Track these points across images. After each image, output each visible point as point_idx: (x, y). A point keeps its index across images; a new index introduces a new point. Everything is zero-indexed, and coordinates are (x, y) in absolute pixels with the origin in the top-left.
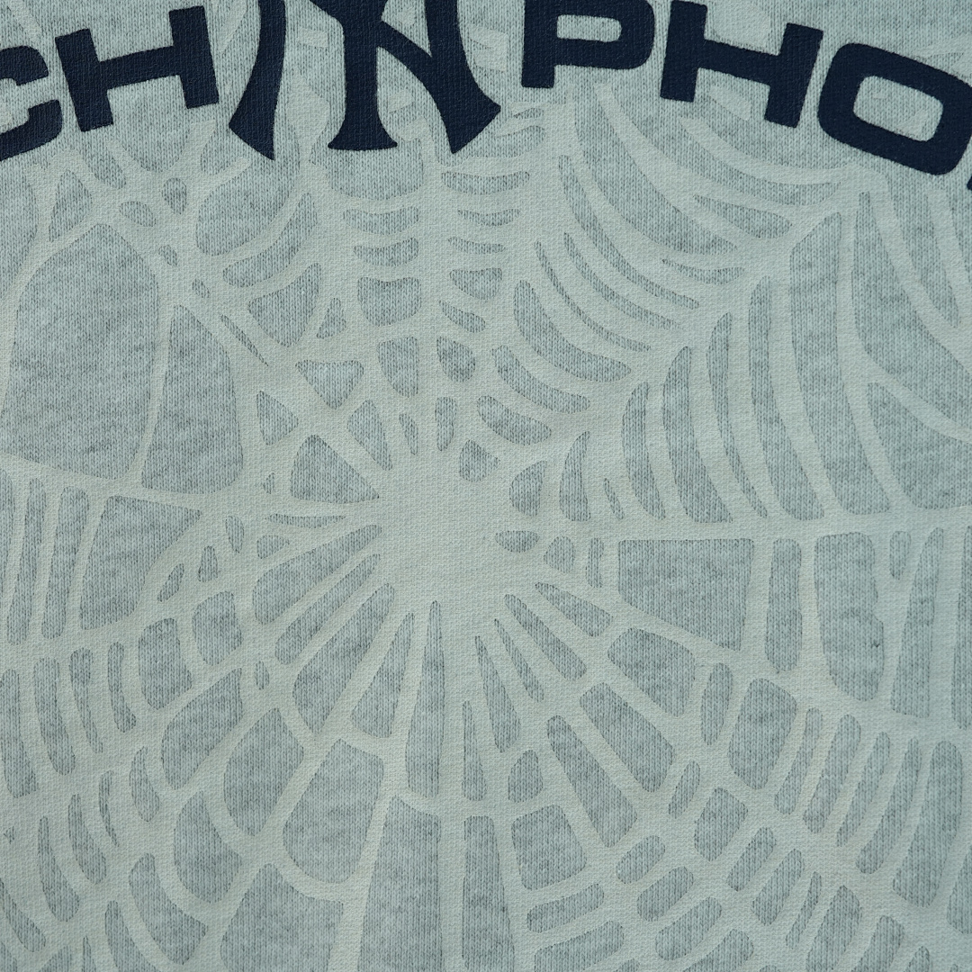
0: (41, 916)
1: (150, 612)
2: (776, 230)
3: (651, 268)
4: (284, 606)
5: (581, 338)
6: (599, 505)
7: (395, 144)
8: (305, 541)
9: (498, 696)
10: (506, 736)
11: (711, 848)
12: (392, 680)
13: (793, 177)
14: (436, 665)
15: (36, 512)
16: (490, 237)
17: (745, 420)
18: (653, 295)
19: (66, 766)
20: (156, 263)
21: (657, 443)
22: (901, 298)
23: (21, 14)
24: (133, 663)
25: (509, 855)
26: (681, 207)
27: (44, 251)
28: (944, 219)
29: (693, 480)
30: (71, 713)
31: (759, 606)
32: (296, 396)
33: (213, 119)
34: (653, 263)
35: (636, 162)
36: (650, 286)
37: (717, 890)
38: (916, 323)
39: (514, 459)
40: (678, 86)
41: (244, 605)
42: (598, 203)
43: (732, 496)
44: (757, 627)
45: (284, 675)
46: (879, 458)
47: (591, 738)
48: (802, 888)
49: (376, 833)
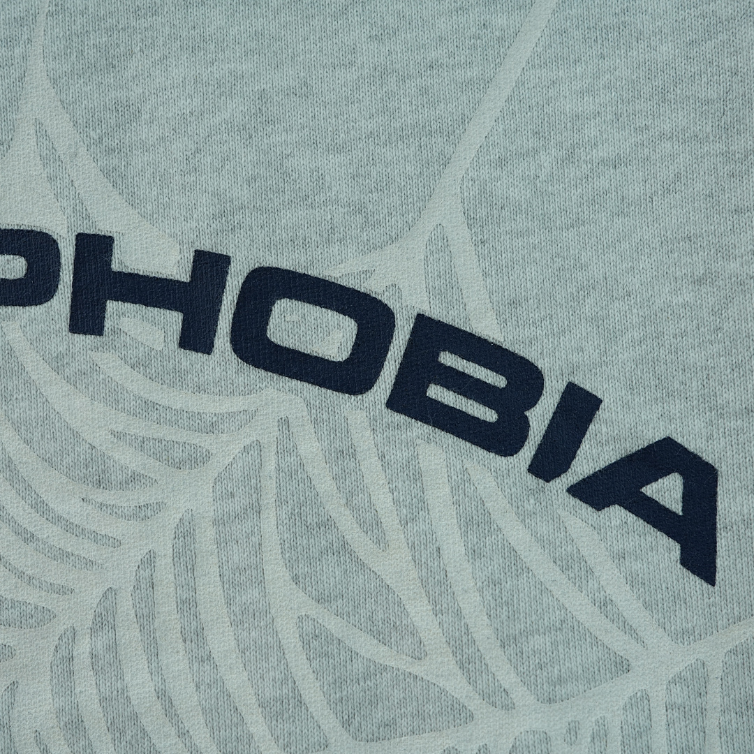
3: (70, 506)
13: (210, 405)
18: (74, 536)
21: (87, 689)
22: (328, 524)
26: (96, 444)
28: (364, 440)
29: (126, 727)
34: (73, 501)
35: (49, 400)
36: (70, 528)
38: (344, 548)
40: (86, 320)
43: (166, 742)
46: (313, 693)
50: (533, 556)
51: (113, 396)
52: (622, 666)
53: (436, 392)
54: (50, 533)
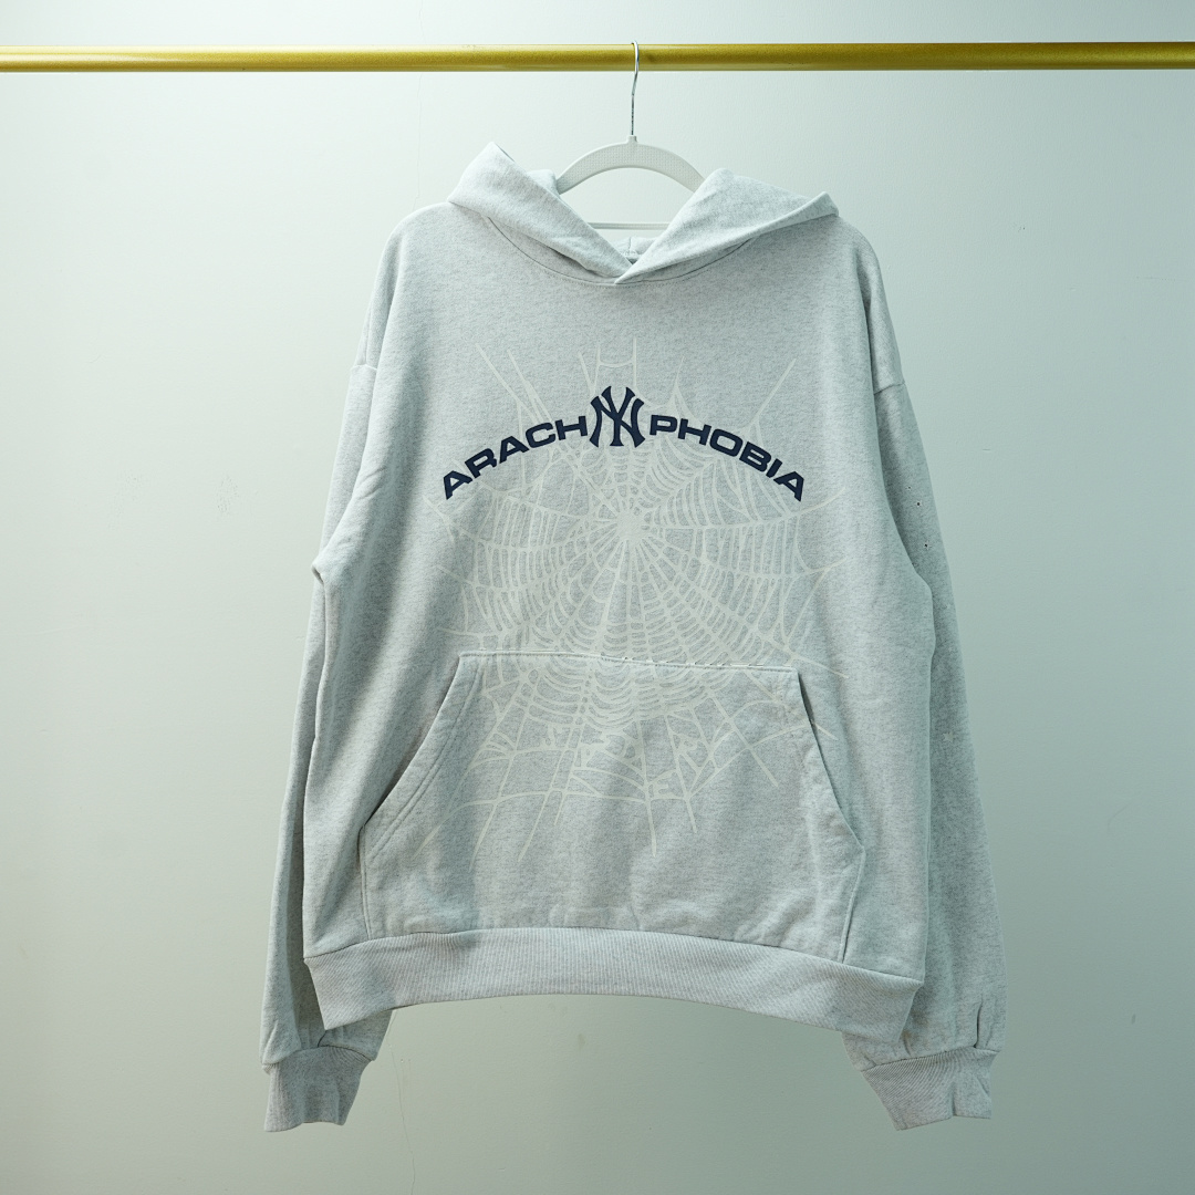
0: (542, 604)
1: (568, 540)
2: (701, 466)
3: (675, 473)
4: (596, 540)
5: (660, 487)
6: (662, 521)
7: (621, 445)
8: (600, 527)
9: (640, 560)
10: (641, 569)
11: (683, 593)
12: (618, 556)
14: (627, 553)
15: (545, 518)
16: (642, 465)
17: (693, 504)
18: (675, 479)
19: (549, 572)
20: (573, 468)
22: (725, 482)
23: (548, 416)
24: (564, 550)
25: (641, 593)
26: (681, 461)
27: (550, 464)
30: (551, 560)
31: (694, 542)
32: (601, 496)
33: (586, 439)
35: (673, 451)
36: (675, 477)
37: (684, 602)
39: (645, 511)
40: (681, 436)
41: (587, 539)
43: (689, 520)
44: (694, 547)
45: (595, 555)
47: (659, 569)
48: (701, 601)
49: (613, 588)
51: (685, 452)
52: (780, 515)
53: (749, 458)
54: (670, 477)
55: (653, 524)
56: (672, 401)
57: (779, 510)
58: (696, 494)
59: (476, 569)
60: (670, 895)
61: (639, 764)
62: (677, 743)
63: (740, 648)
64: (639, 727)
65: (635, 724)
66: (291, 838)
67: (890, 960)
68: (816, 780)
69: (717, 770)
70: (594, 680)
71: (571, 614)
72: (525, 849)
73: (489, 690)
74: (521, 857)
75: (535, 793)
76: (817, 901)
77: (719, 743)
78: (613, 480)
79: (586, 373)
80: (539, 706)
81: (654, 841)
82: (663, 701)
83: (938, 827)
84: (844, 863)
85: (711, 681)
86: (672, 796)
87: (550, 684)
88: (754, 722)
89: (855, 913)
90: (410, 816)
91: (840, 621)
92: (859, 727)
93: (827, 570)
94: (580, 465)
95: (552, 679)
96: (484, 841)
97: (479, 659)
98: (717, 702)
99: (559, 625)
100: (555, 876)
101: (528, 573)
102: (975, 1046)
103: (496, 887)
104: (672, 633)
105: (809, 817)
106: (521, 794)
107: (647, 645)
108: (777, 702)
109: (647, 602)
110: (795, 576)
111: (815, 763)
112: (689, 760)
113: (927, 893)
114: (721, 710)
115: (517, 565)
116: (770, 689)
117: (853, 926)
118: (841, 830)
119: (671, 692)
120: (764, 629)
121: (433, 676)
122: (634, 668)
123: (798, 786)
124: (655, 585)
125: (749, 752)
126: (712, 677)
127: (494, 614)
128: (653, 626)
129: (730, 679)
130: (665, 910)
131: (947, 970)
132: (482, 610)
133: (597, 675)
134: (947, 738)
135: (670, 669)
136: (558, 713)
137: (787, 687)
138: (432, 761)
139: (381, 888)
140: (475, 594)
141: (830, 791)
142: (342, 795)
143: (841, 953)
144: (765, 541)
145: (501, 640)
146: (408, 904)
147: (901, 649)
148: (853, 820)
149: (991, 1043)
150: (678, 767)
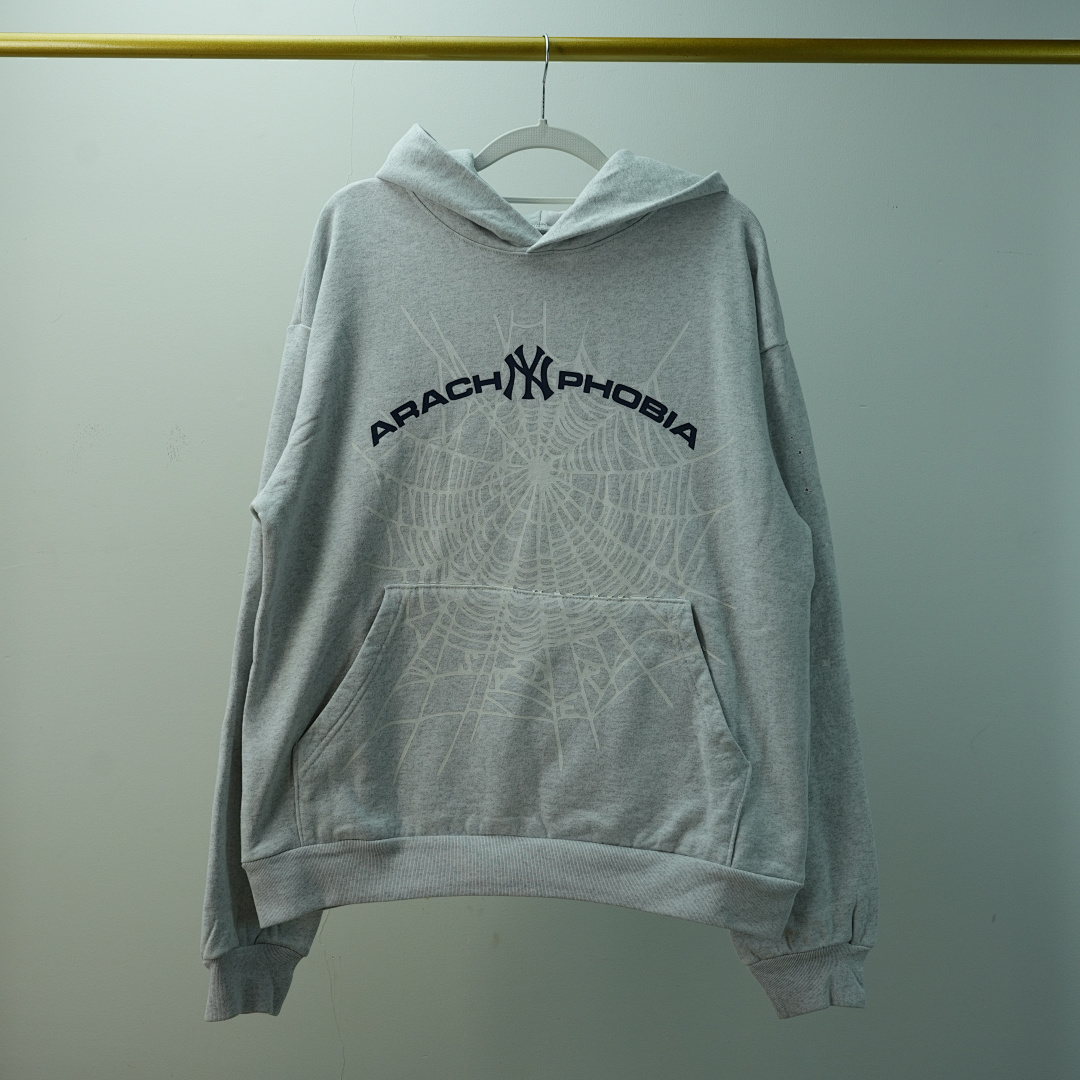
0: (459, 541)
1: (484, 484)
2: (604, 417)
3: (580, 423)
4: (509, 484)
5: (566, 435)
6: (569, 467)
7: (533, 398)
8: (514, 472)
9: (549, 501)
10: (550, 510)
11: (587, 532)
12: (529, 499)
13: (607, 408)
14: (537, 496)
15: (464, 464)
16: (551, 416)
17: (597, 452)
18: (581, 429)
19: (466, 513)
20: (489, 418)
21: (581, 456)
22: (626, 431)
23: (466, 371)
24: (480, 493)
25: (550, 532)
26: (586, 413)
27: (468, 415)
28: (635, 418)
29: (586, 462)
30: (468, 502)
31: (598, 487)
32: (514, 444)
33: (501, 392)
35: (579, 404)
36: (580, 427)
37: (587, 540)
38: (628, 436)
39: (554, 458)
40: (587, 390)
41: (502, 483)
42: (571, 411)
43: (594, 466)
44: (597, 491)
45: (508, 497)
46: (620, 460)
47: (566, 511)
48: (604, 539)
49: (524, 528)
50: (661, 440)
51: (590, 405)
52: (675, 462)
53: (648, 410)
54: (576, 427)
55: (561, 470)
56: (579, 357)
57: (675, 458)
58: (600, 443)
59: (400, 510)
60: (575, 806)
61: (547, 687)
62: (582, 668)
63: (639, 582)
64: (548, 654)
65: (543, 650)
66: (230, 754)
67: (774, 864)
68: (707, 702)
69: (619, 693)
70: (507, 611)
71: (486, 551)
72: (444, 764)
73: (411, 620)
74: (440, 771)
75: (452, 713)
76: (709, 811)
77: (620, 668)
78: (525, 429)
79: (500, 333)
80: (457, 634)
81: (560, 756)
82: (569, 629)
83: (817, 744)
84: (732, 777)
85: (612, 612)
86: (578, 716)
87: (467, 614)
88: (652, 648)
89: (742, 822)
90: (339, 734)
91: (729, 558)
92: (746, 653)
93: (718, 511)
94: (495, 416)
95: (469, 609)
96: (407, 757)
97: (402, 591)
98: (617, 630)
99: (475, 560)
100: (471, 788)
101: (448, 514)
102: (850, 942)
103: (417, 799)
104: (578, 568)
105: (701, 735)
106: (441, 714)
107: (555, 579)
108: (672, 631)
109: (555, 541)
110: (689, 517)
111: (706, 686)
112: (593, 683)
113: (807, 803)
114: (622, 638)
115: (438, 507)
116: (666, 619)
117: (741, 833)
118: (729, 746)
119: (577, 621)
120: (660, 565)
121: (361, 607)
122: (543, 600)
123: (690, 707)
124: (562, 525)
125: (647, 676)
126: (614, 608)
127: (417, 550)
128: (560, 562)
129: (630, 610)
130: (571, 820)
131: (826, 873)
132: (405, 547)
133: (510, 606)
134: (826, 663)
135: (576, 601)
136: (474, 640)
137: (681, 617)
138: (359, 683)
139: (312, 799)
140: (399, 531)
141: (720, 711)
142: (277, 714)
143: (729, 857)
144: (662, 485)
145: (423, 574)
146: (337, 813)
147: (783, 583)
148: (740, 738)
149: (865, 939)
150: (583, 690)
